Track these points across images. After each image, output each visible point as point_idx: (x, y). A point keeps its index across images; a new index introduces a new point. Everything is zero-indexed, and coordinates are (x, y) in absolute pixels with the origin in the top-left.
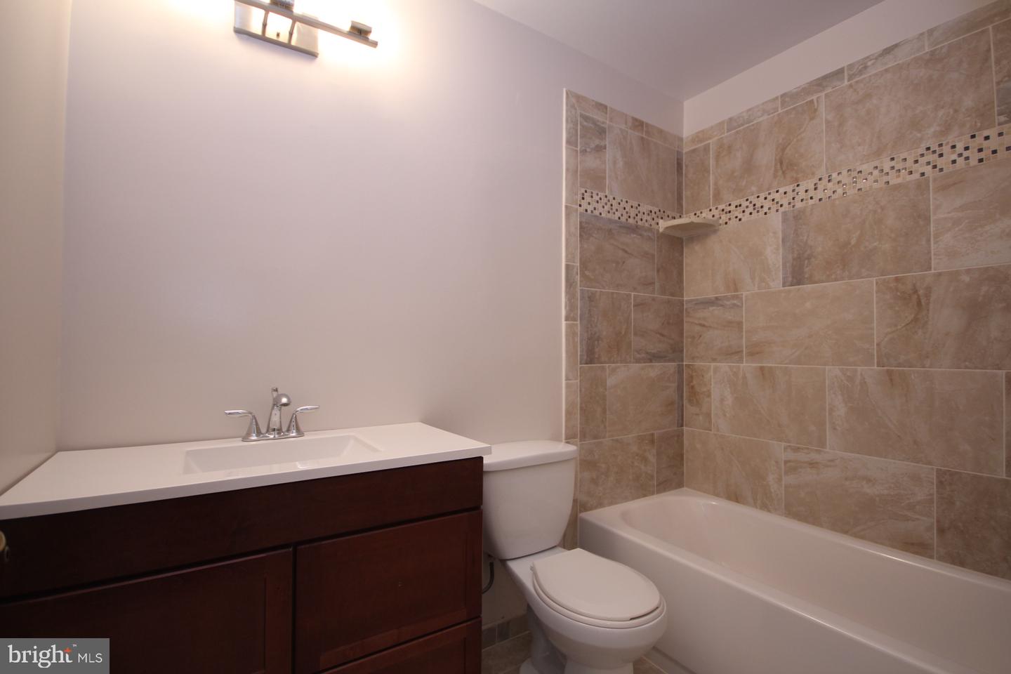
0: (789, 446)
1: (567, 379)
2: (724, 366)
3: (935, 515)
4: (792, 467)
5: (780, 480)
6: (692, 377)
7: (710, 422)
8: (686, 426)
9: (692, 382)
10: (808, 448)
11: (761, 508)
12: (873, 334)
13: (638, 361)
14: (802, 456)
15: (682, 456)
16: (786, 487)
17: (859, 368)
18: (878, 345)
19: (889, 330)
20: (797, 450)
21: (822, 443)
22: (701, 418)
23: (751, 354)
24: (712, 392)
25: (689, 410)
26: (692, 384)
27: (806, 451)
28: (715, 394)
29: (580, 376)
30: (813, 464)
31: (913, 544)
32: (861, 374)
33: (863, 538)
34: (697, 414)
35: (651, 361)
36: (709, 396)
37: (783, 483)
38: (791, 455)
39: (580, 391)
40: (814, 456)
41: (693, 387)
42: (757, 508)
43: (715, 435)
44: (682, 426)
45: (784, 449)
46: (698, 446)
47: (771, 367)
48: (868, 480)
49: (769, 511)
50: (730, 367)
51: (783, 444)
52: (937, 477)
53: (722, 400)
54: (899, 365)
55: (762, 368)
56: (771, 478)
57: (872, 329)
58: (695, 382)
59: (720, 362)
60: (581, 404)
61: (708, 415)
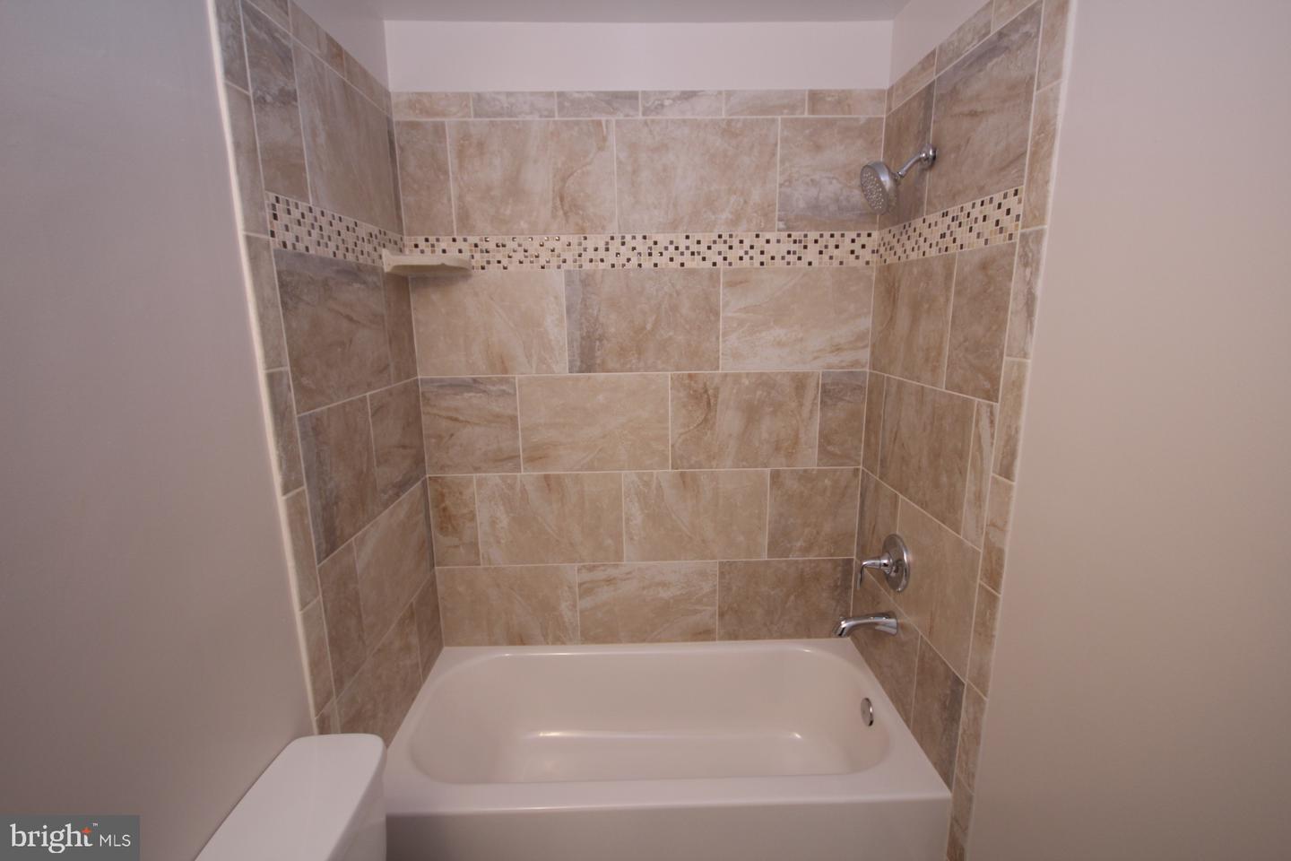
0: (584, 566)
1: (304, 604)
2: (494, 477)
3: (717, 602)
4: (587, 589)
5: (574, 606)
6: (442, 495)
7: (477, 554)
8: (439, 564)
9: (443, 501)
10: (603, 565)
11: (553, 643)
12: (668, 435)
13: (386, 506)
14: (600, 575)
15: (437, 607)
16: (581, 612)
17: (655, 472)
18: (673, 446)
19: (682, 430)
20: (591, 569)
21: (618, 555)
22: (462, 550)
23: (531, 460)
24: (477, 513)
25: (442, 541)
26: (443, 505)
27: (602, 568)
28: (482, 516)
30: (609, 581)
31: (700, 633)
32: (657, 478)
33: (659, 641)
34: (457, 547)
35: (398, 495)
36: (473, 518)
37: (578, 609)
38: (586, 576)
40: (612, 572)
41: (445, 509)
42: (548, 644)
43: (486, 569)
44: (433, 566)
45: (578, 570)
46: (461, 589)
47: (558, 477)
48: (664, 585)
49: (563, 643)
50: (502, 478)
51: (576, 566)
52: (720, 569)
53: (493, 523)
54: (691, 467)
55: (547, 477)
56: (564, 607)
57: (667, 428)
58: (448, 503)
59: (485, 472)
61: (474, 545)
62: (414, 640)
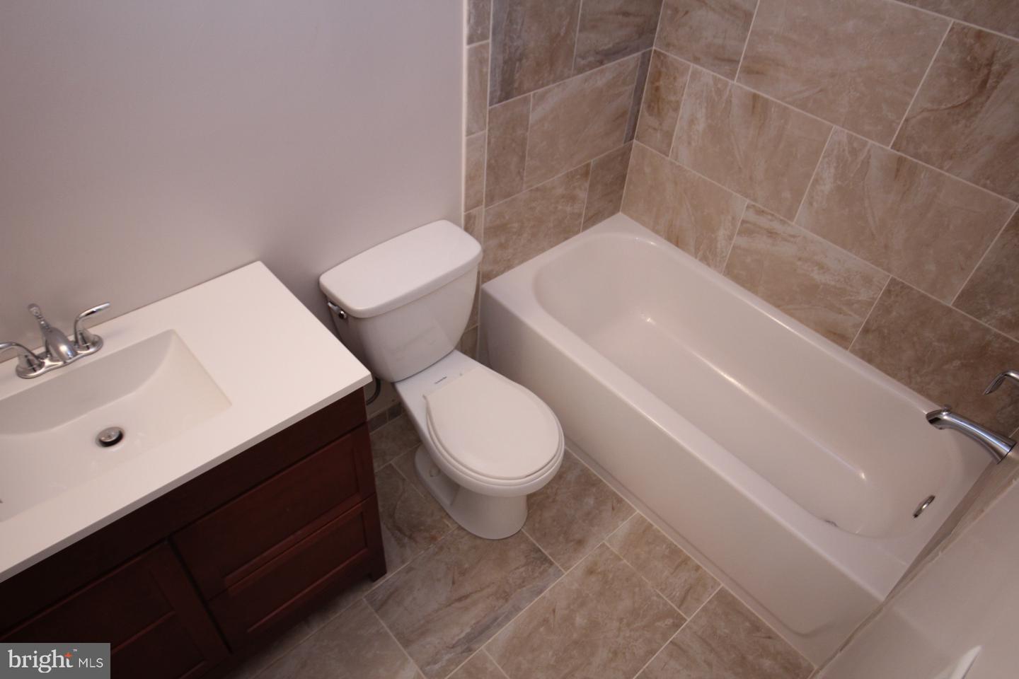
0: (754, 206)
1: (469, 132)
2: (708, 75)
3: (868, 316)
4: (748, 230)
5: (730, 238)
6: (660, 73)
7: (669, 145)
8: (638, 139)
9: (658, 80)
10: (773, 215)
11: (701, 260)
12: (907, 104)
13: (580, 70)
14: (763, 221)
15: (624, 177)
16: (734, 247)
17: (870, 142)
18: (907, 120)
19: (929, 105)
20: (760, 212)
21: (790, 214)
22: (659, 135)
23: (748, 71)
24: (682, 106)
25: (646, 119)
26: (657, 84)
27: (770, 217)
28: (685, 111)
29: (489, 123)
30: (771, 234)
31: (835, 334)
32: (869, 151)
33: (792, 315)
34: (655, 129)
35: (601, 63)
36: (676, 109)
37: (733, 242)
38: (752, 216)
39: (489, 143)
40: (776, 226)
41: (657, 89)
42: (696, 258)
43: (672, 163)
44: (632, 138)
45: (747, 207)
46: (647, 170)
47: (767, 100)
48: (822, 267)
49: (709, 265)
50: (715, 79)
51: (748, 201)
52: (889, 285)
53: (692, 122)
54: (916, 156)
55: (755, 97)
56: (722, 234)
57: (912, 96)
58: (661, 83)
59: (703, 65)
60: (489, 161)
61: (668, 135)
62: (583, 195)
